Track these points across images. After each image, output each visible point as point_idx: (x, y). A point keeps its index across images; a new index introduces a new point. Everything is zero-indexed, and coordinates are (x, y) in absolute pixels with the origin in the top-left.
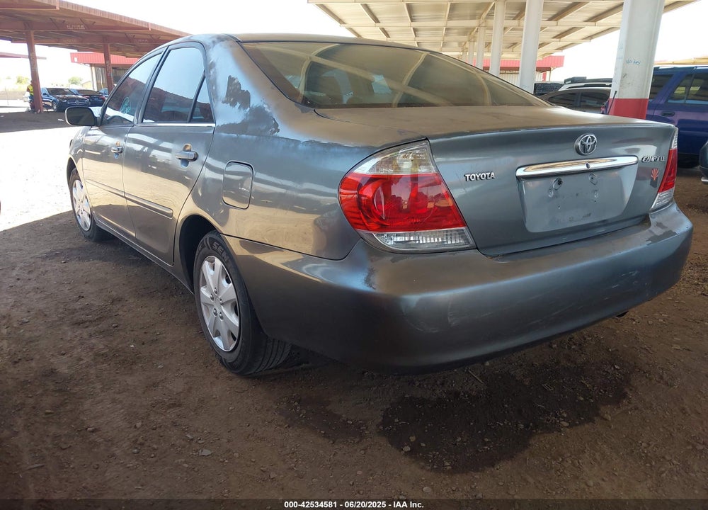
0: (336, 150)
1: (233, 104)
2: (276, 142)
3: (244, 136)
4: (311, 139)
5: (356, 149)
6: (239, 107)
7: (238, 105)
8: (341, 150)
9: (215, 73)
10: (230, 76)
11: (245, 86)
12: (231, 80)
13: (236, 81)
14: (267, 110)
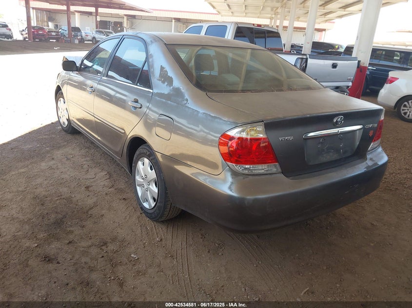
0: (218, 120)
1: (163, 82)
2: (187, 109)
3: (169, 102)
4: (206, 112)
5: (229, 122)
6: (167, 85)
7: (166, 83)
8: (221, 121)
9: (153, 61)
10: (161, 66)
11: (170, 73)
12: (162, 68)
13: (165, 69)
14: (182, 90)
